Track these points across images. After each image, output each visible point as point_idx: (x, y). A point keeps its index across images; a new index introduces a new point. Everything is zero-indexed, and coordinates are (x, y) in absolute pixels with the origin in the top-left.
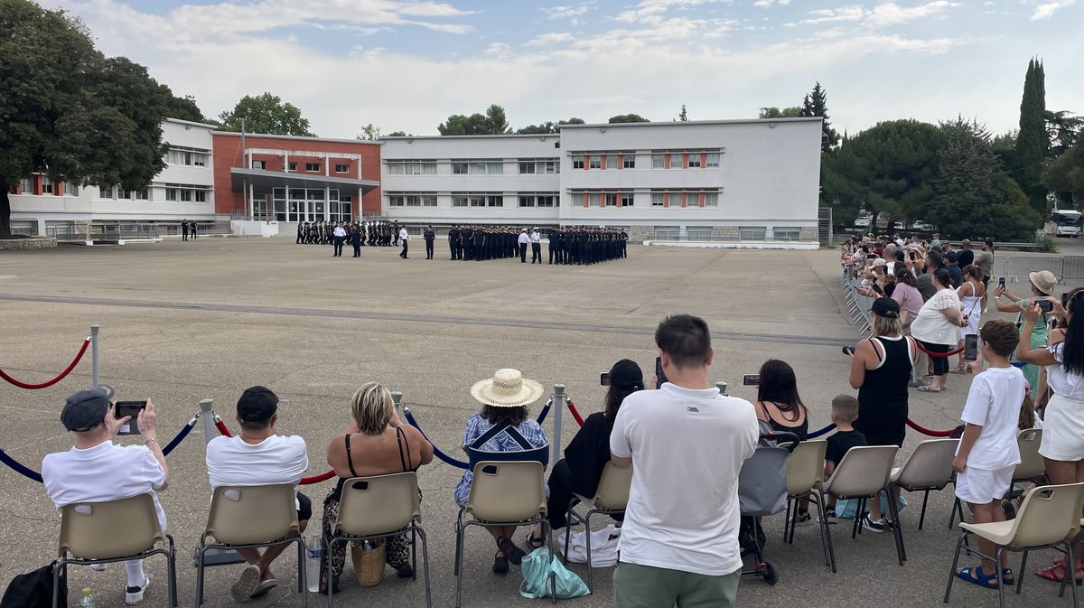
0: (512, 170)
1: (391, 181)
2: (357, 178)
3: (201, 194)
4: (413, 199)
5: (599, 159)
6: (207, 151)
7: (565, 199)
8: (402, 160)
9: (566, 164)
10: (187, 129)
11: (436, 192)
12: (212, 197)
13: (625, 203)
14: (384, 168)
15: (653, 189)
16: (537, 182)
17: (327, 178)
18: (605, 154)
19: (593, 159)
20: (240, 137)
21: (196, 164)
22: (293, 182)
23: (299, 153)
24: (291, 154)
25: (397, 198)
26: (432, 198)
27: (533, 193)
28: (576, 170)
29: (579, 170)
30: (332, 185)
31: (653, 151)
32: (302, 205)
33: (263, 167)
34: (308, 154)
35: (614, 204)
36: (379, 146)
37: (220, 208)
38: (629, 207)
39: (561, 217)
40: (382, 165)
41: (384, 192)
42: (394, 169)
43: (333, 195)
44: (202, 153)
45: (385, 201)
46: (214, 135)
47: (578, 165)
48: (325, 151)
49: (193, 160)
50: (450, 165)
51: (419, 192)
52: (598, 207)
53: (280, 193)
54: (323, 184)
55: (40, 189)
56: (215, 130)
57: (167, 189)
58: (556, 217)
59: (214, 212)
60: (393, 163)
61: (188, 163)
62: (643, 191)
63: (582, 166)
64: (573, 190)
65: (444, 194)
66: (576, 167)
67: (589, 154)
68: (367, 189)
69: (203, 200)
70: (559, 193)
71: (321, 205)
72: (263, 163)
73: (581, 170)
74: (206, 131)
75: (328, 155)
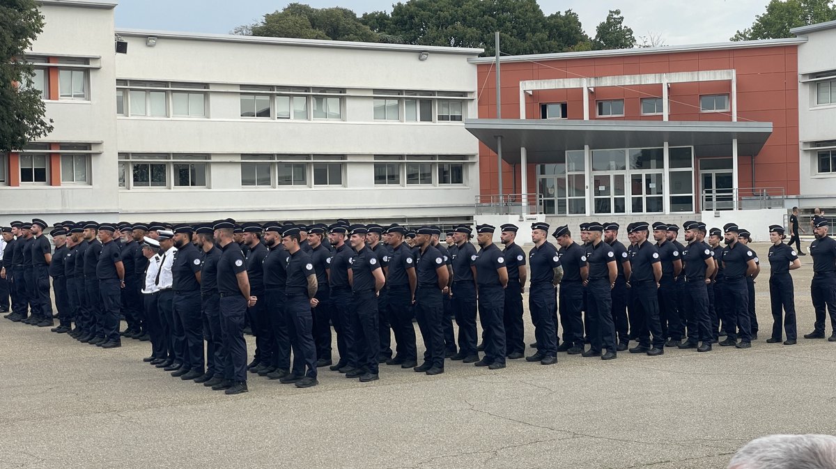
1: (818, 120)
2: (730, 119)
3: (452, 170)
6: (464, 94)
10: (421, 59)
12: (473, 175)
14: (804, 95)
17: (665, 124)
21: (441, 118)
23: (608, 82)
24: (594, 84)
25: (830, 158)
30: (674, 137)
32: (619, 180)
33: (564, 115)
34: (628, 81)
36: (794, 47)
37: (487, 195)
40: (800, 86)
41: (805, 143)
42: (827, 92)
43: (679, 158)
44: (459, 99)
45: (807, 165)
46: (479, 66)
48: (661, 71)
49: (436, 112)
54: (659, 137)
56: (481, 55)
57: (376, 165)
59: (474, 201)
60: (824, 79)
61: (426, 117)
69: (458, 180)
71: (657, 179)
72: (564, 107)
74: (463, 61)
75: (666, 80)
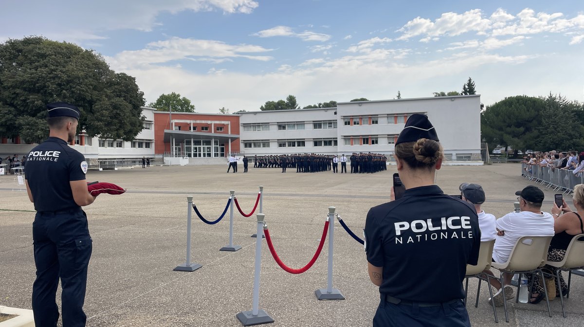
0: (309, 127)
1: (245, 135)
2: (228, 133)
3: (148, 144)
4: (256, 143)
5: (358, 120)
6: (151, 121)
7: (340, 142)
8: (251, 124)
9: (340, 123)
11: (269, 140)
12: (153, 146)
13: (373, 143)
14: (241, 128)
15: (388, 135)
16: (324, 133)
17: (213, 134)
18: (361, 117)
19: (355, 120)
20: (169, 114)
21: (146, 128)
22: (195, 136)
23: (198, 122)
24: (194, 122)
25: (248, 144)
26: (266, 143)
27: (321, 139)
28: (346, 126)
29: (347, 126)
30: (215, 137)
31: (388, 115)
32: (200, 148)
33: (180, 129)
34: (203, 122)
35: (367, 143)
36: (239, 116)
37: (157, 151)
38: (375, 145)
39: (339, 151)
40: (240, 126)
41: (242, 140)
42: (246, 128)
43: (216, 143)
44: (149, 123)
45: (242, 146)
46: (155, 114)
47: (346, 123)
48: (212, 120)
50: (276, 126)
51: (260, 140)
52: (358, 145)
53: (189, 143)
54: (211, 137)
55: (74, 142)
56: (155, 110)
57: (132, 142)
58: (336, 151)
59: (154, 153)
60: (246, 125)
62: (383, 136)
63: (349, 124)
64: (345, 136)
65: (273, 141)
66: (346, 124)
67: (352, 117)
68: (233, 139)
69: (149, 147)
70: (337, 138)
71: (209, 148)
72: (180, 127)
73: (349, 126)
74: (151, 112)
75: (213, 122)
